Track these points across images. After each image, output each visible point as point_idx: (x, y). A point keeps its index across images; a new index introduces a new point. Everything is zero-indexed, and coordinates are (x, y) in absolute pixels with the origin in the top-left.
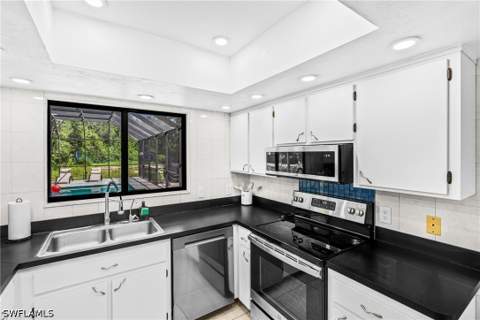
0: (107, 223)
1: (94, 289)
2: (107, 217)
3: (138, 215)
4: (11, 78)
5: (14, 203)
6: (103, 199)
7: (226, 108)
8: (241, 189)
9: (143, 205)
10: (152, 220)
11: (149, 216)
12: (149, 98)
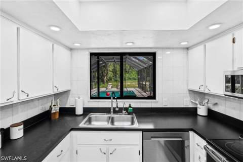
0: (112, 113)
1: (101, 149)
2: (112, 110)
3: (127, 111)
4: (73, 43)
5: (77, 98)
6: (110, 100)
7: (184, 44)
8: (197, 102)
9: (130, 106)
10: (134, 115)
11: (133, 113)
12: (131, 44)
